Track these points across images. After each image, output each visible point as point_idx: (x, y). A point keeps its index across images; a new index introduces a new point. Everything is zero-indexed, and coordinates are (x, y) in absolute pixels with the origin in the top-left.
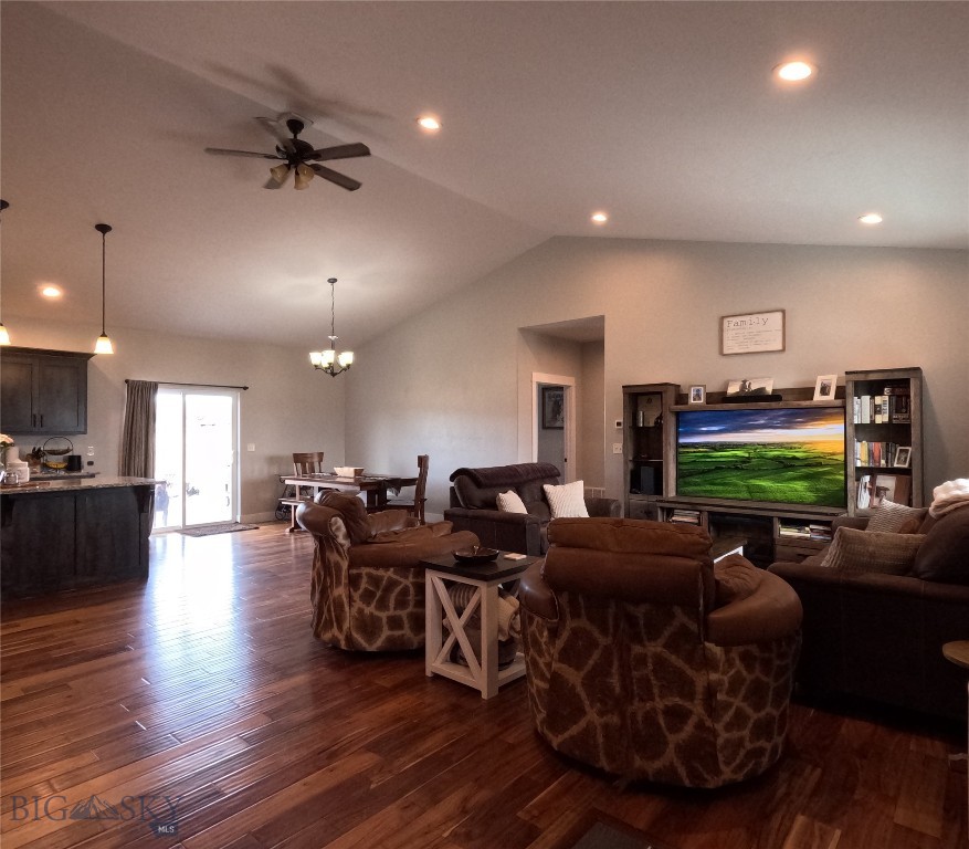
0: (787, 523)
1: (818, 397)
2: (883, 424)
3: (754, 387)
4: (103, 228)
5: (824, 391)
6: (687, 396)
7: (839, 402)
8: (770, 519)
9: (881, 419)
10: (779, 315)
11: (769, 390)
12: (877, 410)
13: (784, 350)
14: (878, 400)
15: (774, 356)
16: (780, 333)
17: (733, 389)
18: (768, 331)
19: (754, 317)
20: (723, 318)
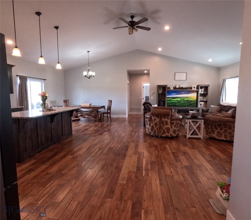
0: (191, 110)
1: (193, 89)
2: (202, 94)
3: (181, 87)
4: (57, 28)
5: (194, 88)
6: (170, 88)
7: (197, 90)
8: (188, 110)
9: (202, 93)
10: (186, 73)
11: (184, 87)
12: (202, 91)
13: (186, 80)
14: (202, 89)
15: (184, 81)
16: (185, 77)
17: (177, 87)
18: (183, 76)
19: (181, 73)
20: (175, 73)
